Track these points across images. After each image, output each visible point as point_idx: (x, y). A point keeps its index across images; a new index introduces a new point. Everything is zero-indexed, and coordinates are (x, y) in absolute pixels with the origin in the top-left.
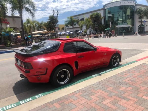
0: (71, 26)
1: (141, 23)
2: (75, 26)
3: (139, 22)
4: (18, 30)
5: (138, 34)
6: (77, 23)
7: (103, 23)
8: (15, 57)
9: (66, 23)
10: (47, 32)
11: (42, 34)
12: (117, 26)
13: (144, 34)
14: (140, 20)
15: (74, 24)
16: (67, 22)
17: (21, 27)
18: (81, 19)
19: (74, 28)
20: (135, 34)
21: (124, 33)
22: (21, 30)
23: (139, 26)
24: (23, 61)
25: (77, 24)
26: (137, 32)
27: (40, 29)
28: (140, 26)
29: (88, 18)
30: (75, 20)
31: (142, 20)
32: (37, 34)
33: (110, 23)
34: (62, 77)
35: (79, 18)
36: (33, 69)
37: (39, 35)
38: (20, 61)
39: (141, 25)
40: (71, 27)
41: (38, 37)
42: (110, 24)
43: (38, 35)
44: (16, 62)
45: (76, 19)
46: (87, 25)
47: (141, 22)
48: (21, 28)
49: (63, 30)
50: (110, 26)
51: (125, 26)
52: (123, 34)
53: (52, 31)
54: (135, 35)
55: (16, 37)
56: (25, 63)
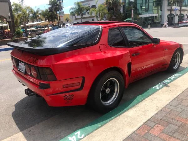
0: (79, 15)
1: (171, 12)
2: (84, 16)
3: (168, 10)
4: (5, 20)
5: (167, 25)
6: (87, 11)
7: (121, 11)
8: (12, 58)
9: (72, 11)
10: (47, 23)
11: (39, 27)
12: (140, 16)
13: (174, 26)
14: (169, 8)
15: (83, 12)
16: (74, 10)
17: (9, 15)
18: (92, 6)
19: (83, 18)
20: (164, 25)
21: (150, 24)
22: (10, 20)
23: (167, 16)
24: (34, 65)
25: (87, 13)
26: (166, 23)
27: (35, 20)
28: (169, 16)
29: (103, 4)
30: (84, 8)
31: (171, 8)
32: (33, 26)
33: (132, 11)
34: (108, 92)
35: (89, 4)
36: (57, 80)
37: (35, 28)
38: (25, 64)
39: (171, 14)
40: (79, 17)
41: (33, 31)
42: (132, 13)
43: (33, 29)
44: (14, 66)
45: (86, 6)
46: (101, 14)
47: (171, 10)
48: (9, 17)
49: (68, 21)
50: (132, 16)
51: (151, 16)
52: (149, 26)
53: (55, 21)
54: (163, 28)
55: (2, 30)
56: (38, 67)
